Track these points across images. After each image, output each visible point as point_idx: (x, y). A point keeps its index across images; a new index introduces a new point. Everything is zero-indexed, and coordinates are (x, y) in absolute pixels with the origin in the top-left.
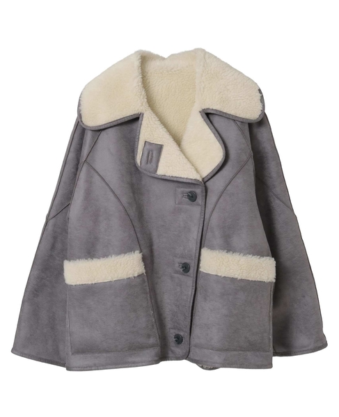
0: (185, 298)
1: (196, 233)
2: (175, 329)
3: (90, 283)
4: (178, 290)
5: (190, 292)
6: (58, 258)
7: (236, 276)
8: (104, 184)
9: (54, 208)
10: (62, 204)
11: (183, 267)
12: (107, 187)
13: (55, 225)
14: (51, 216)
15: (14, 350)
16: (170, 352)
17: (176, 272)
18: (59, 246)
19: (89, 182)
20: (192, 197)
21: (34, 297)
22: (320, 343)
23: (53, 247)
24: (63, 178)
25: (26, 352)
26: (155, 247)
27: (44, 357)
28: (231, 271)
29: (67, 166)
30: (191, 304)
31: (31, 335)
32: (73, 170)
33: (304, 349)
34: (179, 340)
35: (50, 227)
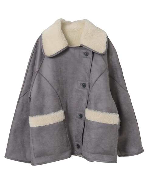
0: (80, 129)
1: (85, 101)
2: (77, 142)
3: (43, 125)
4: (78, 125)
5: (82, 127)
6: (25, 115)
7: (98, 121)
8: (46, 81)
9: (22, 92)
10: (26, 90)
11: (80, 116)
12: (48, 83)
13: (23, 100)
14: (21, 96)
15: (6, 156)
16: (75, 151)
17: (77, 117)
18: (25, 109)
19: (40, 80)
20: (84, 85)
21: (14, 133)
22: (141, 150)
23: (22, 110)
24: (26, 79)
25: (11, 157)
26: (68, 107)
27: (19, 159)
28: (96, 119)
29: (28, 73)
30: (82, 132)
31: (13, 150)
32: (31, 75)
33: (134, 153)
34: (78, 147)
35: (21, 101)
